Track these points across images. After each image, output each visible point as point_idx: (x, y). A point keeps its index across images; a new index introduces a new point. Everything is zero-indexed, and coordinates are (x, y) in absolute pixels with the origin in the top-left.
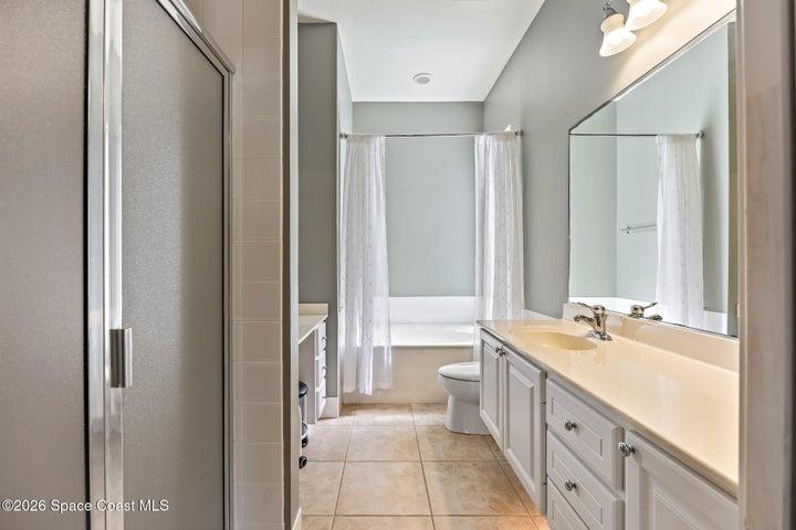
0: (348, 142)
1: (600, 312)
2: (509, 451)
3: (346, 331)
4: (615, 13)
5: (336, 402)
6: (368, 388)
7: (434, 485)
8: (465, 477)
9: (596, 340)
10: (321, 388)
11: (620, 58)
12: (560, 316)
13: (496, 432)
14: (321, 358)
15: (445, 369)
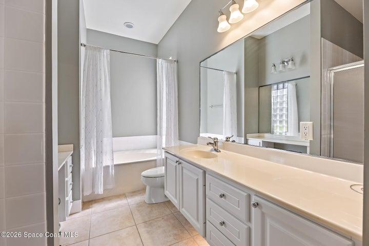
0: (86, 49)
1: (216, 140)
2: (183, 209)
3: (86, 160)
4: (223, 14)
5: (80, 202)
6: (100, 190)
7: (145, 236)
8: (159, 227)
9: (214, 152)
10: (69, 198)
11: (224, 34)
12: (196, 143)
13: (175, 201)
14: (69, 179)
15: (145, 173)
